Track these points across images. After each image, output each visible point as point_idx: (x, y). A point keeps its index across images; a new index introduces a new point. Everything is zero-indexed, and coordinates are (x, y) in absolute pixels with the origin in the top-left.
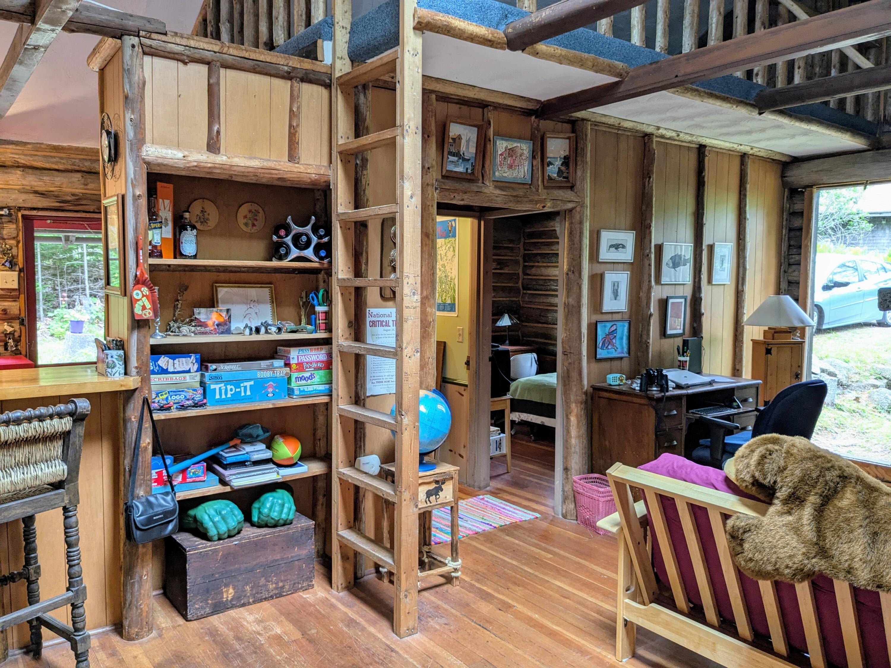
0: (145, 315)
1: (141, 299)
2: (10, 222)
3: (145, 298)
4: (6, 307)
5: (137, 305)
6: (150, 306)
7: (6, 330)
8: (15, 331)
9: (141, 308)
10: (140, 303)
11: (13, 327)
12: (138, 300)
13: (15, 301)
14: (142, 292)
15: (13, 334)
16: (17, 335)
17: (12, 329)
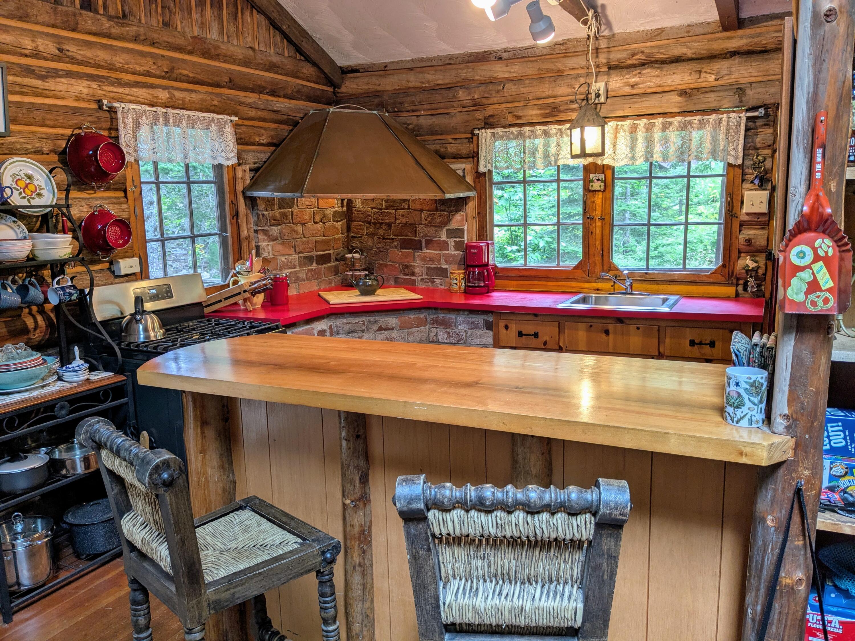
0: (814, 304)
1: (809, 267)
2: (765, 125)
3: (821, 263)
4: (751, 237)
5: (794, 281)
6: (831, 284)
7: (747, 266)
8: (758, 267)
9: (805, 287)
10: (806, 276)
11: (756, 262)
12: (802, 269)
13: (763, 229)
14: (815, 250)
15: (757, 271)
16: (761, 272)
17: (755, 265)
